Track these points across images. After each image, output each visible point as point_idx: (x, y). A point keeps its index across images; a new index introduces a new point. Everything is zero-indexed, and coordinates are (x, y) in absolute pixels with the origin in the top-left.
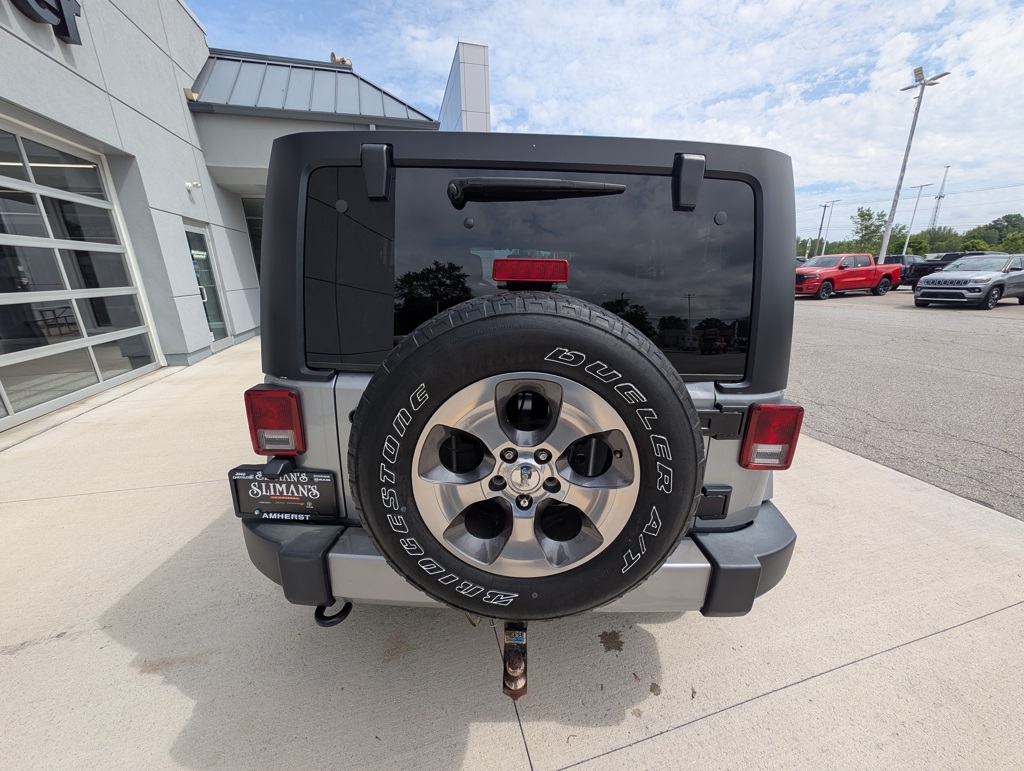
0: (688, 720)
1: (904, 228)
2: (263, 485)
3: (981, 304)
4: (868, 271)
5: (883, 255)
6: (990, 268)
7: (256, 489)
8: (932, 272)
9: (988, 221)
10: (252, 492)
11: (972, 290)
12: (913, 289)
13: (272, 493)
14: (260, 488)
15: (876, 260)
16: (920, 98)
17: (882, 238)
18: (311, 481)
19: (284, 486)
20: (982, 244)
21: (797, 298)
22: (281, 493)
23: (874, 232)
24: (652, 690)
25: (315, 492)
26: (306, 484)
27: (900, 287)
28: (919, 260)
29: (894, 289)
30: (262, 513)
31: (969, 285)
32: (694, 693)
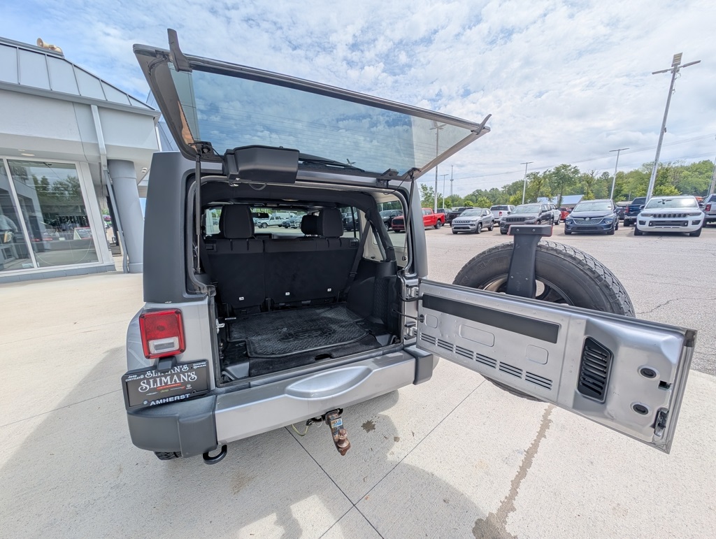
0: (414, 446)
1: (441, 194)
2: (151, 381)
3: (476, 232)
4: (432, 217)
5: (436, 209)
6: (475, 215)
7: (144, 386)
8: (456, 217)
9: (471, 193)
10: (141, 389)
11: (472, 225)
12: (451, 225)
13: (159, 385)
14: (148, 383)
15: (434, 211)
16: (437, 134)
17: (433, 200)
18: (191, 369)
19: (168, 378)
20: (471, 203)
21: (426, 230)
22: (166, 384)
23: (429, 196)
24: (395, 441)
25: (193, 376)
26: (187, 372)
27: (445, 224)
28: (450, 211)
29: (443, 225)
30: (149, 402)
31: (471, 223)
32: (413, 433)
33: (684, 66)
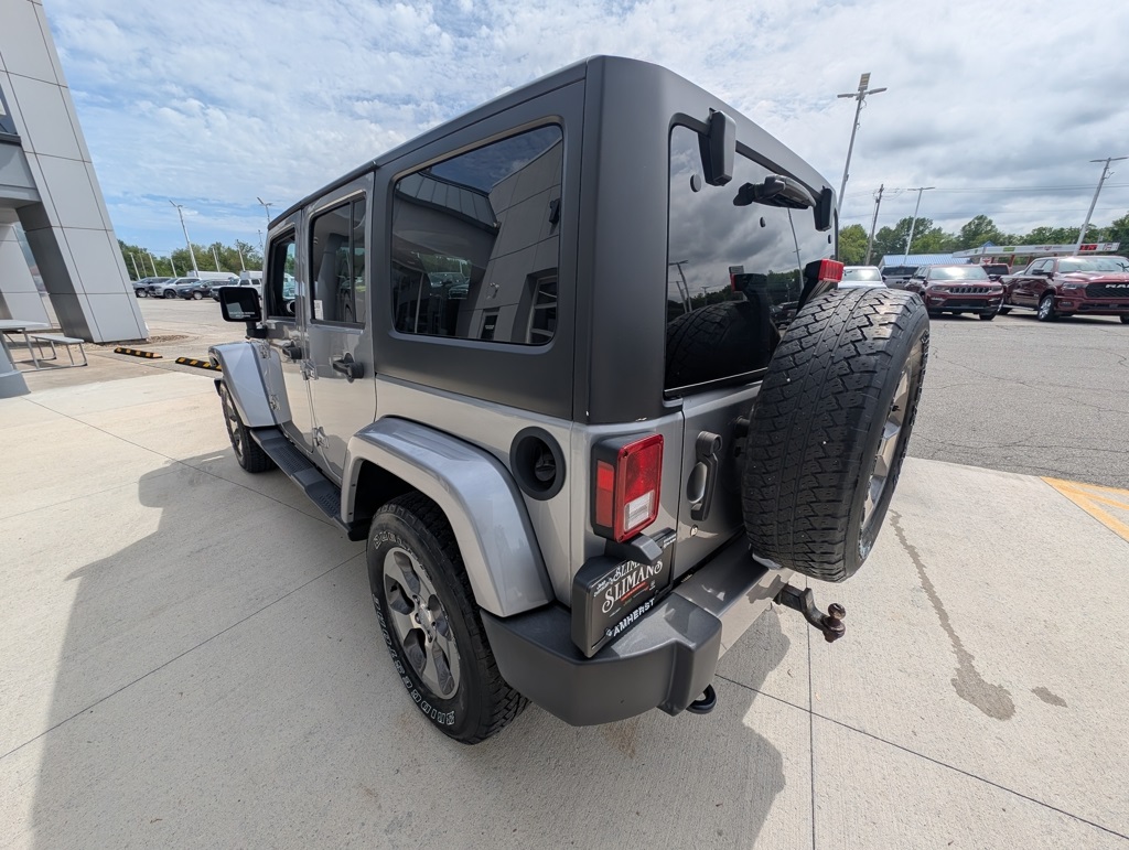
33: (871, 93)
